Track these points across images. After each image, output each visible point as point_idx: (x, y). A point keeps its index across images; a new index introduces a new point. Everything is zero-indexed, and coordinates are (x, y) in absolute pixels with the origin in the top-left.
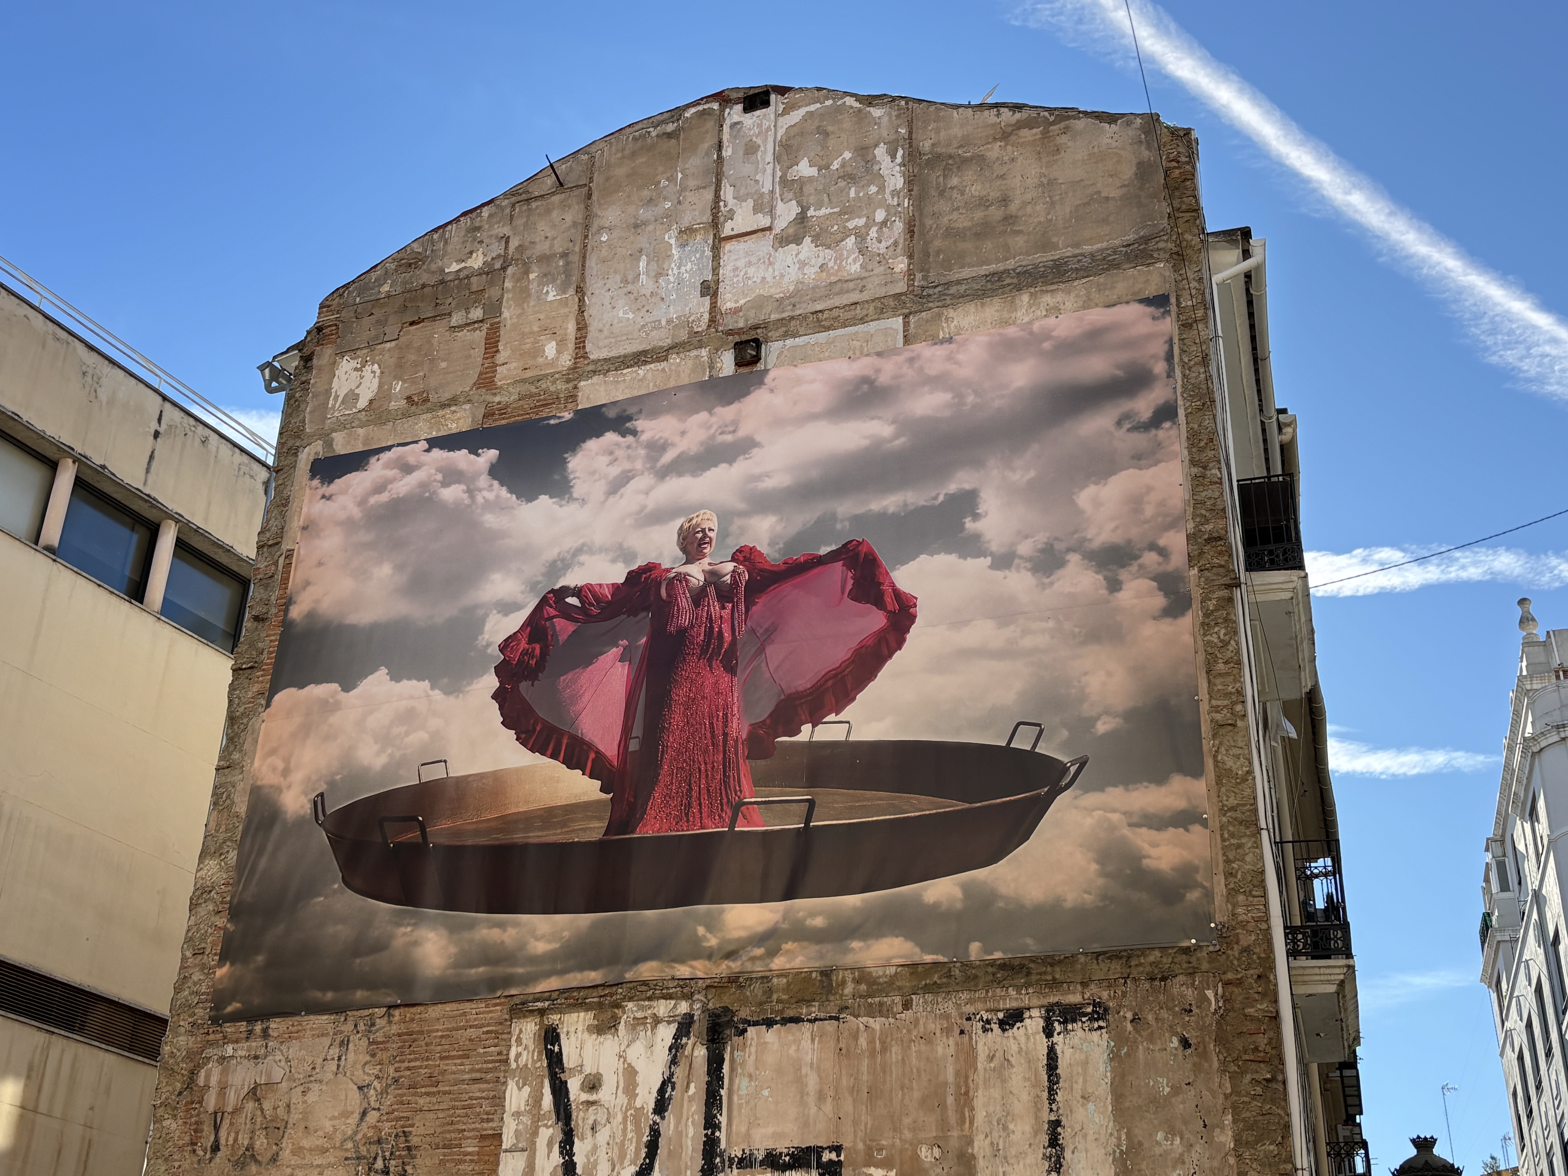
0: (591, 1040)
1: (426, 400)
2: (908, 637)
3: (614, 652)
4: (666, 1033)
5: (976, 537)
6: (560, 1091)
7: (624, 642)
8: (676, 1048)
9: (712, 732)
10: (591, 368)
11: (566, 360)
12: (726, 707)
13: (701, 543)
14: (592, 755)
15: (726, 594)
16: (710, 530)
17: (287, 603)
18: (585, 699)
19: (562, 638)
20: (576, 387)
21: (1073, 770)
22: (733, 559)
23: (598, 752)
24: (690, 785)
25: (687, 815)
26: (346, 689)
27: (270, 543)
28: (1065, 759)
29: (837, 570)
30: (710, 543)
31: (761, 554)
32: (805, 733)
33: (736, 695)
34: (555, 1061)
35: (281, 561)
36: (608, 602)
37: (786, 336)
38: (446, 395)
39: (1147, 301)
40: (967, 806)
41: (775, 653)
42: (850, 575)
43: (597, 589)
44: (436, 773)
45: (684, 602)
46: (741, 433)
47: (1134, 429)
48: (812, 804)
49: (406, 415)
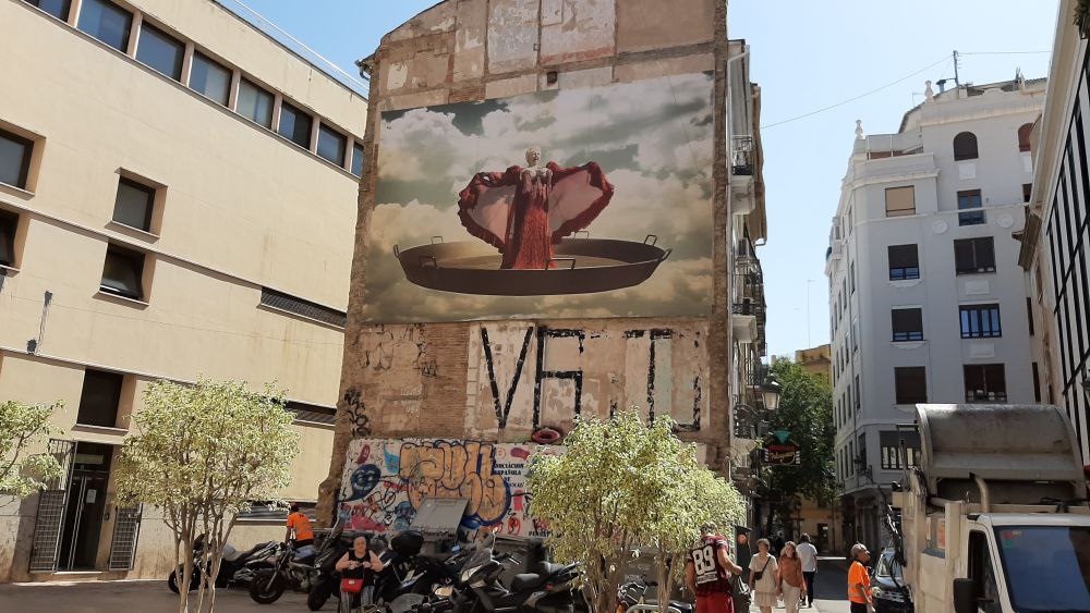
0: (498, 334)
1: (426, 86)
2: (611, 200)
4: (524, 333)
5: (637, 163)
6: (488, 350)
7: (506, 196)
8: (527, 338)
9: (539, 234)
10: (490, 77)
11: (480, 73)
12: (544, 225)
13: (535, 160)
14: (495, 239)
15: (544, 181)
16: (538, 154)
19: (483, 192)
20: (484, 88)
21: (667, 254)
22: (547, 167)
23: (497, 238)
24: (531, 252)
26: (403, 206)
30: (538, 159)
31: (557, 166)
33: (548, 220)
34: (485, 340)
36: (500, 180)
37: (567, 70)
40: (629, 264)
41: (562, 205)
42: (590, 175)
43: (496, 174)
44: (437, 241)
46: (550, 115)
47: (697, 125)
48: (574, 261)
49: (418, 92)
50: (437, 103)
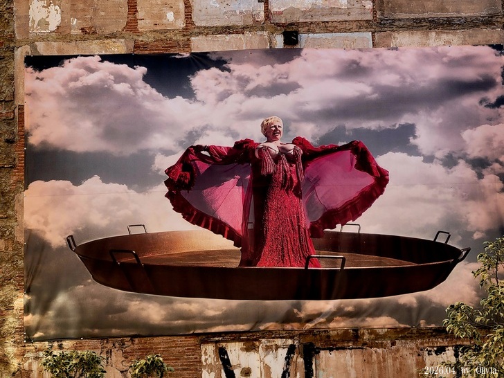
0: (244, 354)
1: (94, 33)
2: (385, 189)
3: (232, 181)
4: (283, 353)
7: (238, 177)
8: (288, 358)
9: (292, 224)
10: (196, 30)
11: (181, 24)
12: (298, 213)
13: (275, 133)
14: (227, 229)
15: (292, 159)
16: (279, 127)
17: (26, 135)
18: (220, 202)
19: (202, 171)
20: (188, 40)
21: (464, 253)
22: (293, 143)
23: (230, 228)
24: (282, 246)
25: (283, 260)
27: (7, 100)
28: (460, 248)
29: (348, 154)
30: (280, 133)
31: (307, 142)
32: (338, 228)
33: (302, 208)
34: (226, 363)
35: (16, 111)
36: (226, 156)
37: (308, 31)
38: (107, 32)
39: (492, 46)
40: (417, 265)
41: (321, 191)
42: (355, 157)
43: (219, 148)
44: (140, 231)
45: (269, 161)
48: (344, 260)
49: (83, 39)
50: (117, 51)
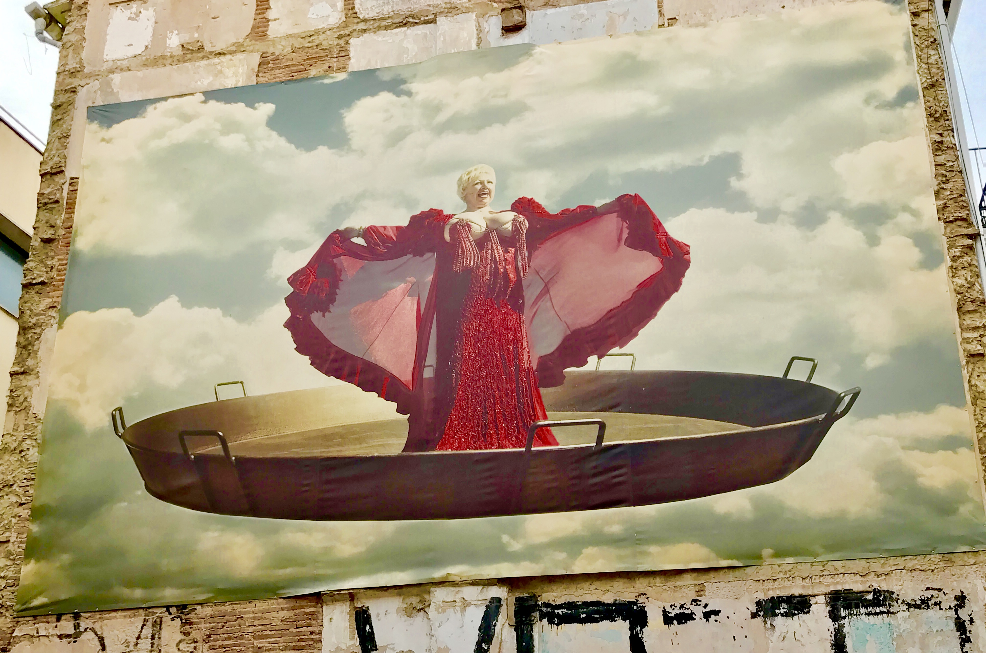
0: (401, 622)
1: (201, 49)
2: (684, 280)
3: (401, 288)
4: (475, 616)
7: (413, 279)
8: (485, 629)
9: (505, 364)
10: (361, 26)
11: (336, 19)
12: (516, 342)
13: (481, 194)
14: (386, 380)
15: (508, 241)
16: (489, 182)
19: (350, 274)
21: (847, 399)
22: (513, 209)
23: (392, 377)
24: (485, 407)
25: (484, 435)
27: (53, 171)
29: (613, 221)
30: (489, 193)
31: (539, 205)
33: (524, 330)
35: (66, 187)
36: (393, 242)
37: (546, 5)
38: (220, 45)
40: (749, 429)
41: (559, 294)
42: (625, 225)
43: (382, 230)
44: (234, 393)
48: (602, 426)
49: (182, 60)
50: (230, 83)
